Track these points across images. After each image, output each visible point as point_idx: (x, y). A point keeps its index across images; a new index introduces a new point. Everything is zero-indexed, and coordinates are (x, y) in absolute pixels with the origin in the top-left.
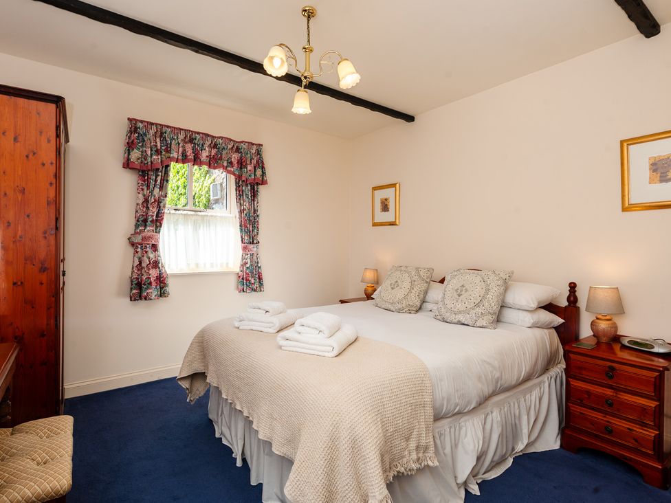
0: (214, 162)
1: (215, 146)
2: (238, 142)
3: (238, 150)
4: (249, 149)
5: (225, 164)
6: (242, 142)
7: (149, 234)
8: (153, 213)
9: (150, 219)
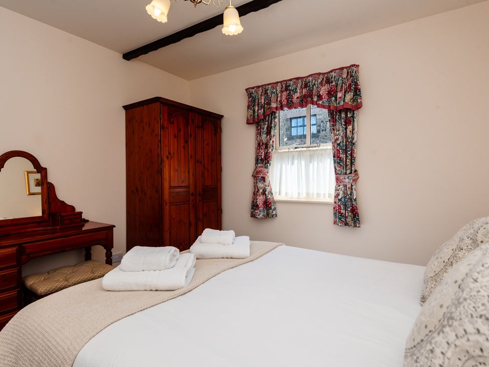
0: (304, 101)
1: (306, 86)
2: (326, 73)
3: (328, 81)
4: (340, 75)
5: (315, 99)
6: (332, 71)
7: (260, 169)
8: (262, 153)
9: (260, 158)
